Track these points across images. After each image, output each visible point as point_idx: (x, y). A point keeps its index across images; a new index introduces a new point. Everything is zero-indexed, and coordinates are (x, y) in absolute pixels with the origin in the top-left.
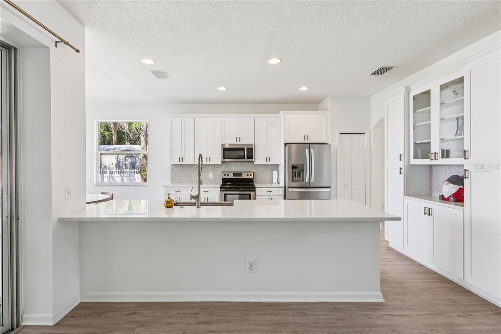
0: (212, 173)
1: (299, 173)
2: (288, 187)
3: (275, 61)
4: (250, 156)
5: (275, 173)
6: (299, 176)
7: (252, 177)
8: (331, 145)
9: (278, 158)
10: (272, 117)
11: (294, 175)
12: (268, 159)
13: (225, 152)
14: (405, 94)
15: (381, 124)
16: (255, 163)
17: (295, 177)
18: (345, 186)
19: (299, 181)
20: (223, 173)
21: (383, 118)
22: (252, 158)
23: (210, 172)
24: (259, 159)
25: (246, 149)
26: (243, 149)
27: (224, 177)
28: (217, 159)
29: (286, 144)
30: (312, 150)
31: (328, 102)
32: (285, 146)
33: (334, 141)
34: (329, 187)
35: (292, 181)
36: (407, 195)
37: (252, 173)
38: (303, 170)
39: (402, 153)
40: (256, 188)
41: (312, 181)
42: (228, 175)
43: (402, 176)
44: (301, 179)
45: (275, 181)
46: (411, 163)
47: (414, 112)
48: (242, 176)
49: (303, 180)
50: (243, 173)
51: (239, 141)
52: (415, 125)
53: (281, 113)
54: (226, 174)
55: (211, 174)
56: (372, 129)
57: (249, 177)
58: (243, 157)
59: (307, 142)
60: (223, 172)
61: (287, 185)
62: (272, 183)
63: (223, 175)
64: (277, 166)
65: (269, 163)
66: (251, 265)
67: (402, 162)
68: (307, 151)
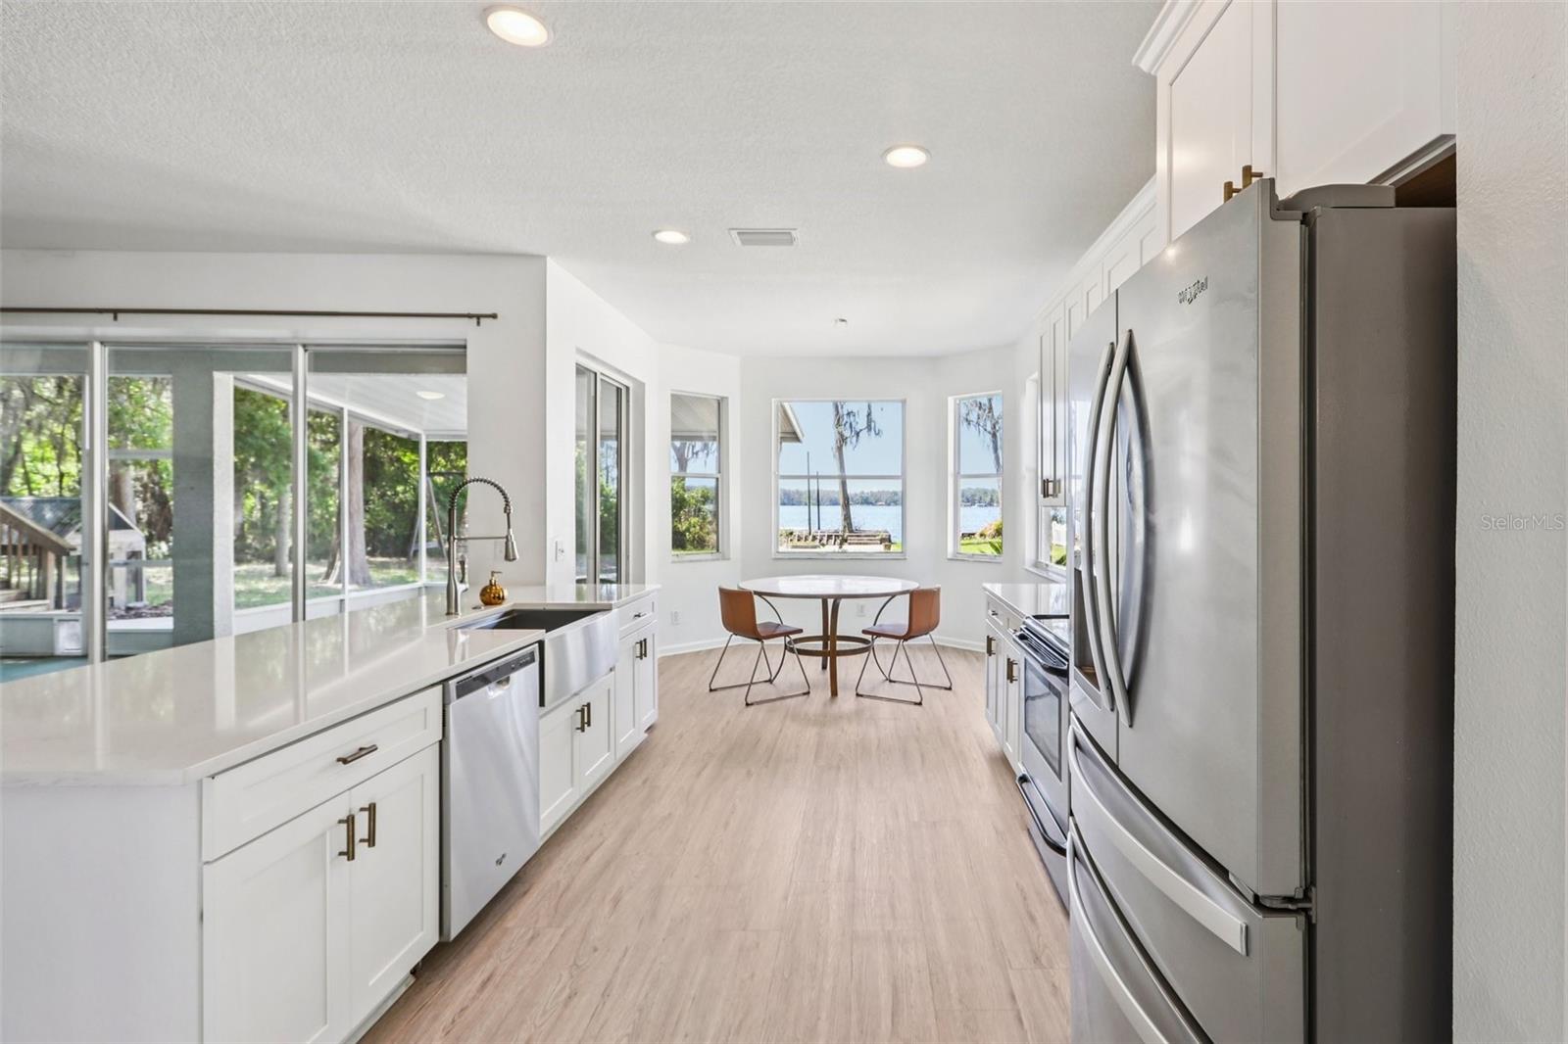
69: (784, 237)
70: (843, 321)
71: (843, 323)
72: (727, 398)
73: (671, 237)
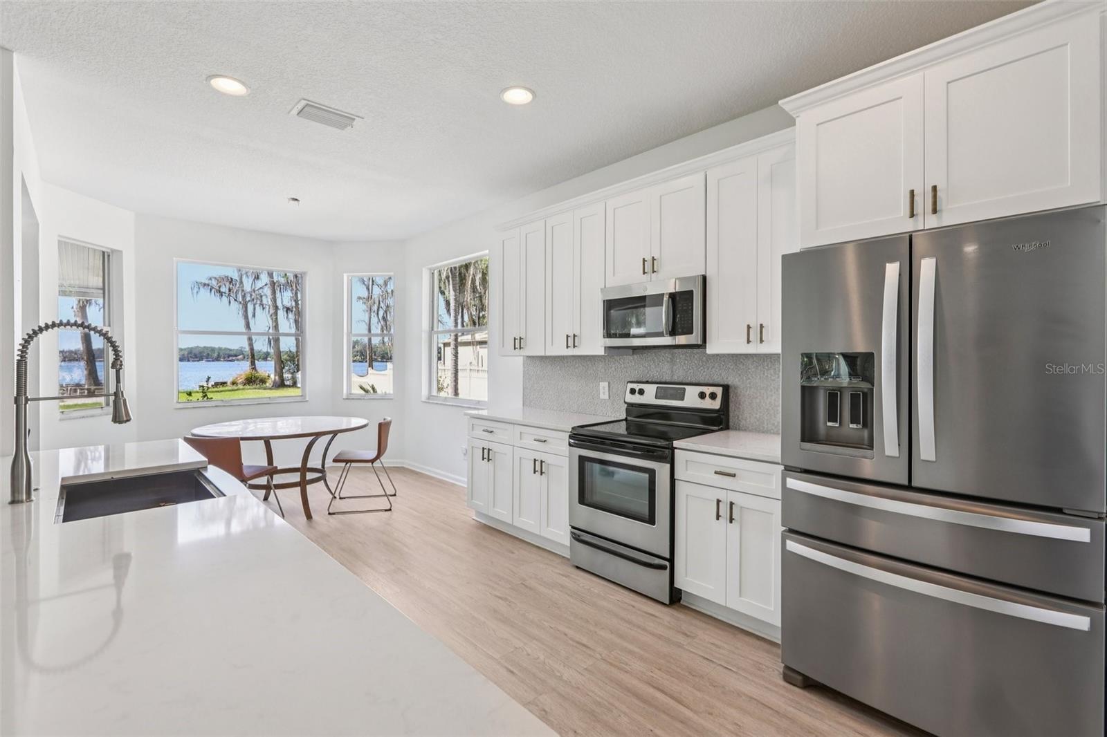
4: (686, 322)
7: (716, 405)
13: (612, 314)
17: (834, 417)
19: (858, 443)
20: (629, 386)
22: (692, 330)
23: (602, 380)
25: (667, 297)
27: (629, 399)
37: (719, 390)
40: (675, 451)
42: (641, 392)
44: (867, 436)
48: (682, 399)
50: (687, 387)
51: (654, 271)
54: (637, 388)
55: (604, 388)
57: (706, 404)
60: (628, 383)
63: (628, 392)
65: (759, 351)
69: (343, 120)
70: (296, 200)
71: (296, 202)
72: (121, 252)
73: (229, 86)
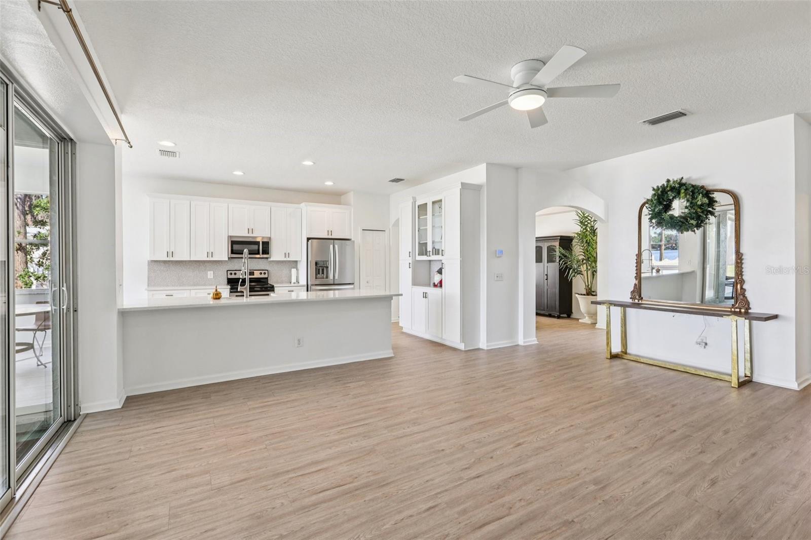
0: (212, 272)
1: (323, 270)
2: (312, 285)
3: (308, 163)
4: (266, 251)
5: (294, 271)
6: (323, 273)
7: (266, 276)
8: (354, 241)
9: (300, 254)
10: (291, 208)
11: (317, 272)
12: (287, 255)
13: (234, 246)
14: (412, 202)
15: (397, 224)
16: (271, 259)
17: (319, 274)
18: (367, 282)
19: (323, 278)
20: (229, 272)
21: (398, 219)
22: (268, 253)
23: (210, 270)
24: (276, 254)
25: (261, 243)
26: (257, 243)
27: (230, 277)
28: (223, 253)
29: (308, 239)
30: (336, 246)
31: (351, 197)
32: (308, 241)
33: (357, 236)
34: (353, 284)
35: (316, 278)
36: (414, 285)
37: (266, 272)
38: (327, 267)
39: (411, 251)
40: (275, 288)
41: (336, 277)
42: (235, 274)
43: (411, 269)
44: (325, 276)
45: (294, 280)
46: (417, 259)
47: (419, 218)
48: (253, 275)
49: (327, 277)
50: (255, 271)
51: (252, 233)
52: (419, 229)
53: (303, 205)
54: (233, 272)
55: (211, 274)
56: (391, 227)
57: (263, 276)
58: (257, 252)
59: (330, 237)
60: (227, 271)
61: (309, 283)
62: (291, 283)
63: (229, 274)
64: (296, 262)
65: (287, 260)
66: (299, 340)
67: (411, 258)
68: (331, 246)
